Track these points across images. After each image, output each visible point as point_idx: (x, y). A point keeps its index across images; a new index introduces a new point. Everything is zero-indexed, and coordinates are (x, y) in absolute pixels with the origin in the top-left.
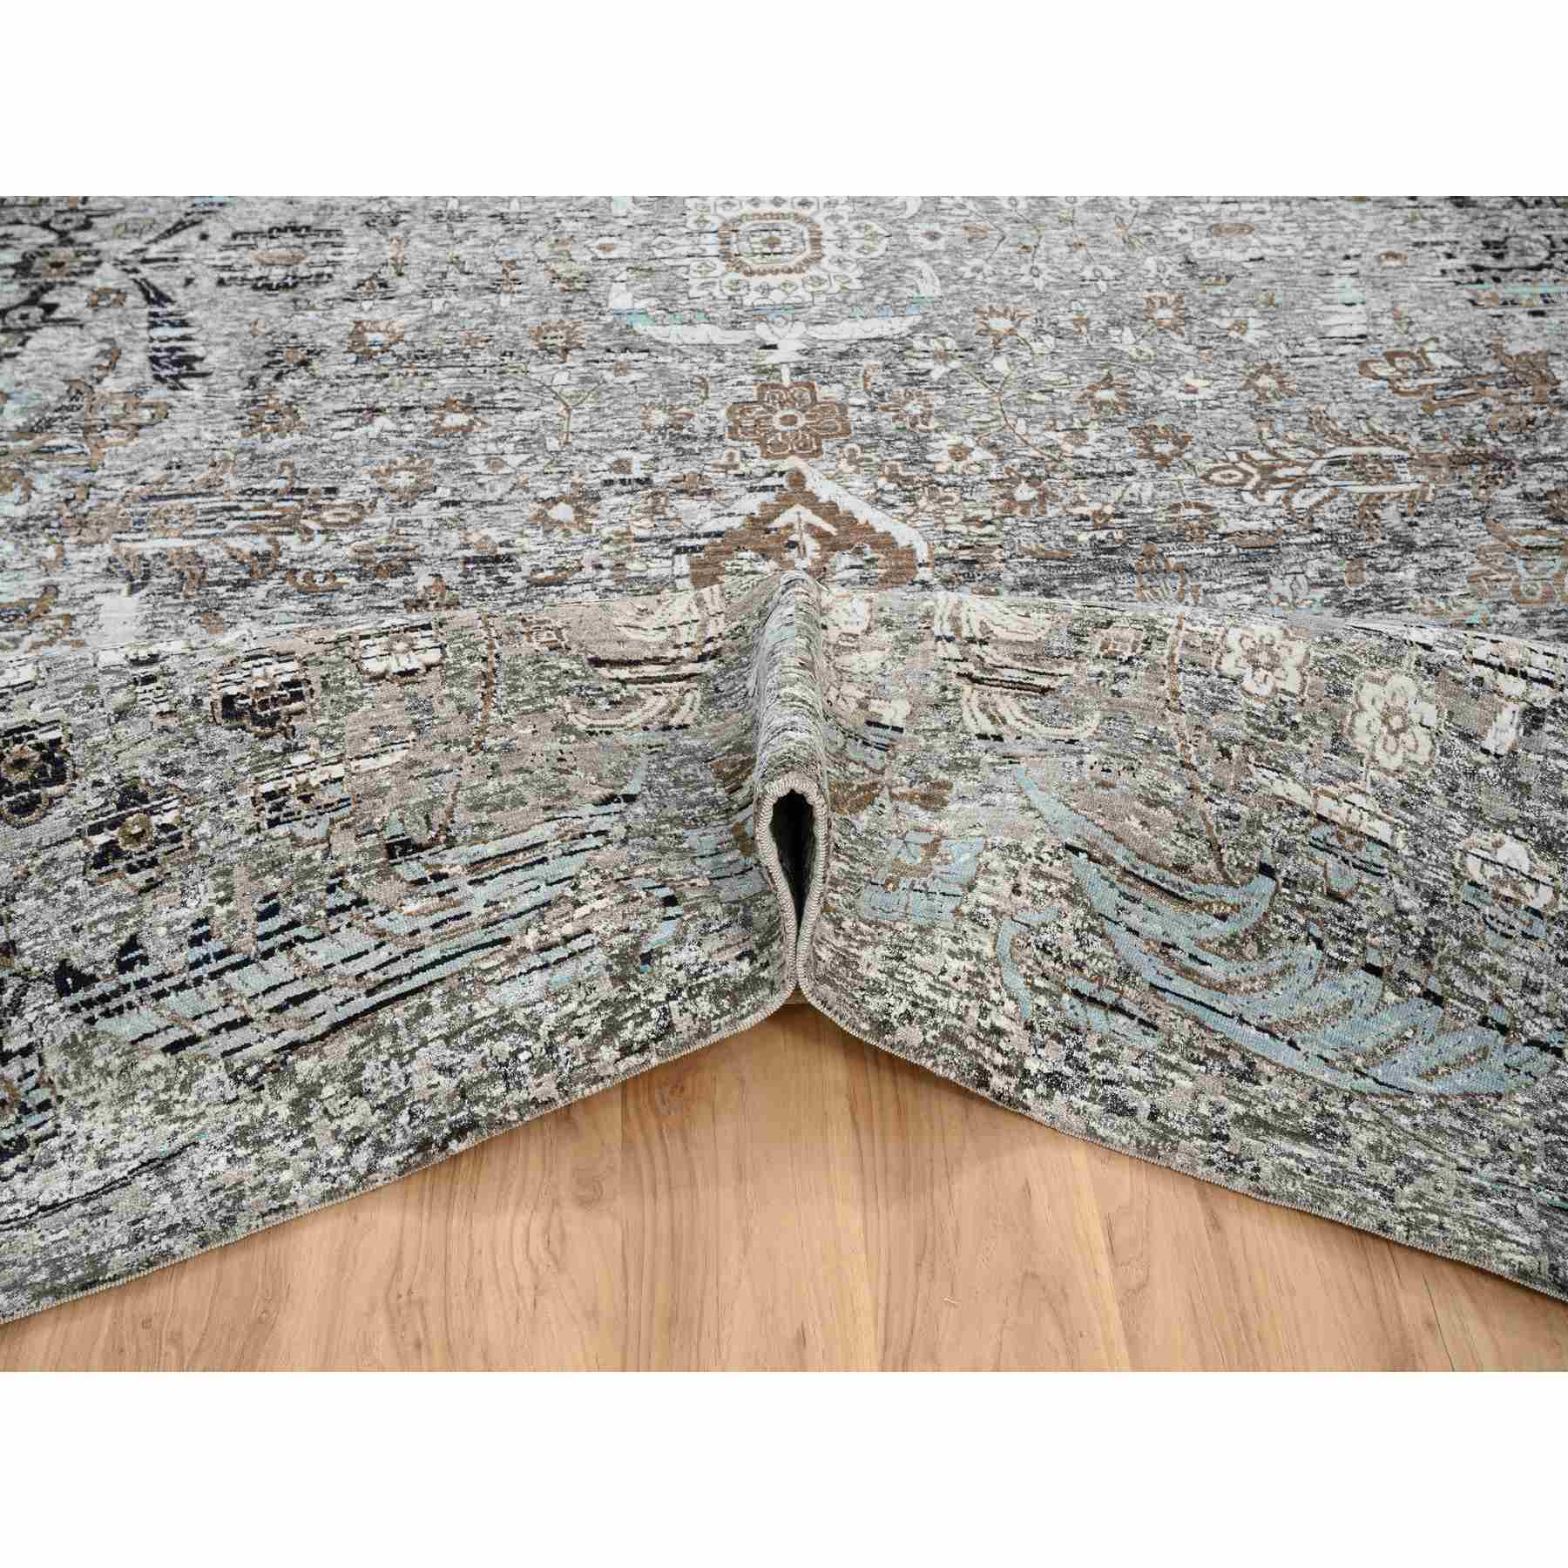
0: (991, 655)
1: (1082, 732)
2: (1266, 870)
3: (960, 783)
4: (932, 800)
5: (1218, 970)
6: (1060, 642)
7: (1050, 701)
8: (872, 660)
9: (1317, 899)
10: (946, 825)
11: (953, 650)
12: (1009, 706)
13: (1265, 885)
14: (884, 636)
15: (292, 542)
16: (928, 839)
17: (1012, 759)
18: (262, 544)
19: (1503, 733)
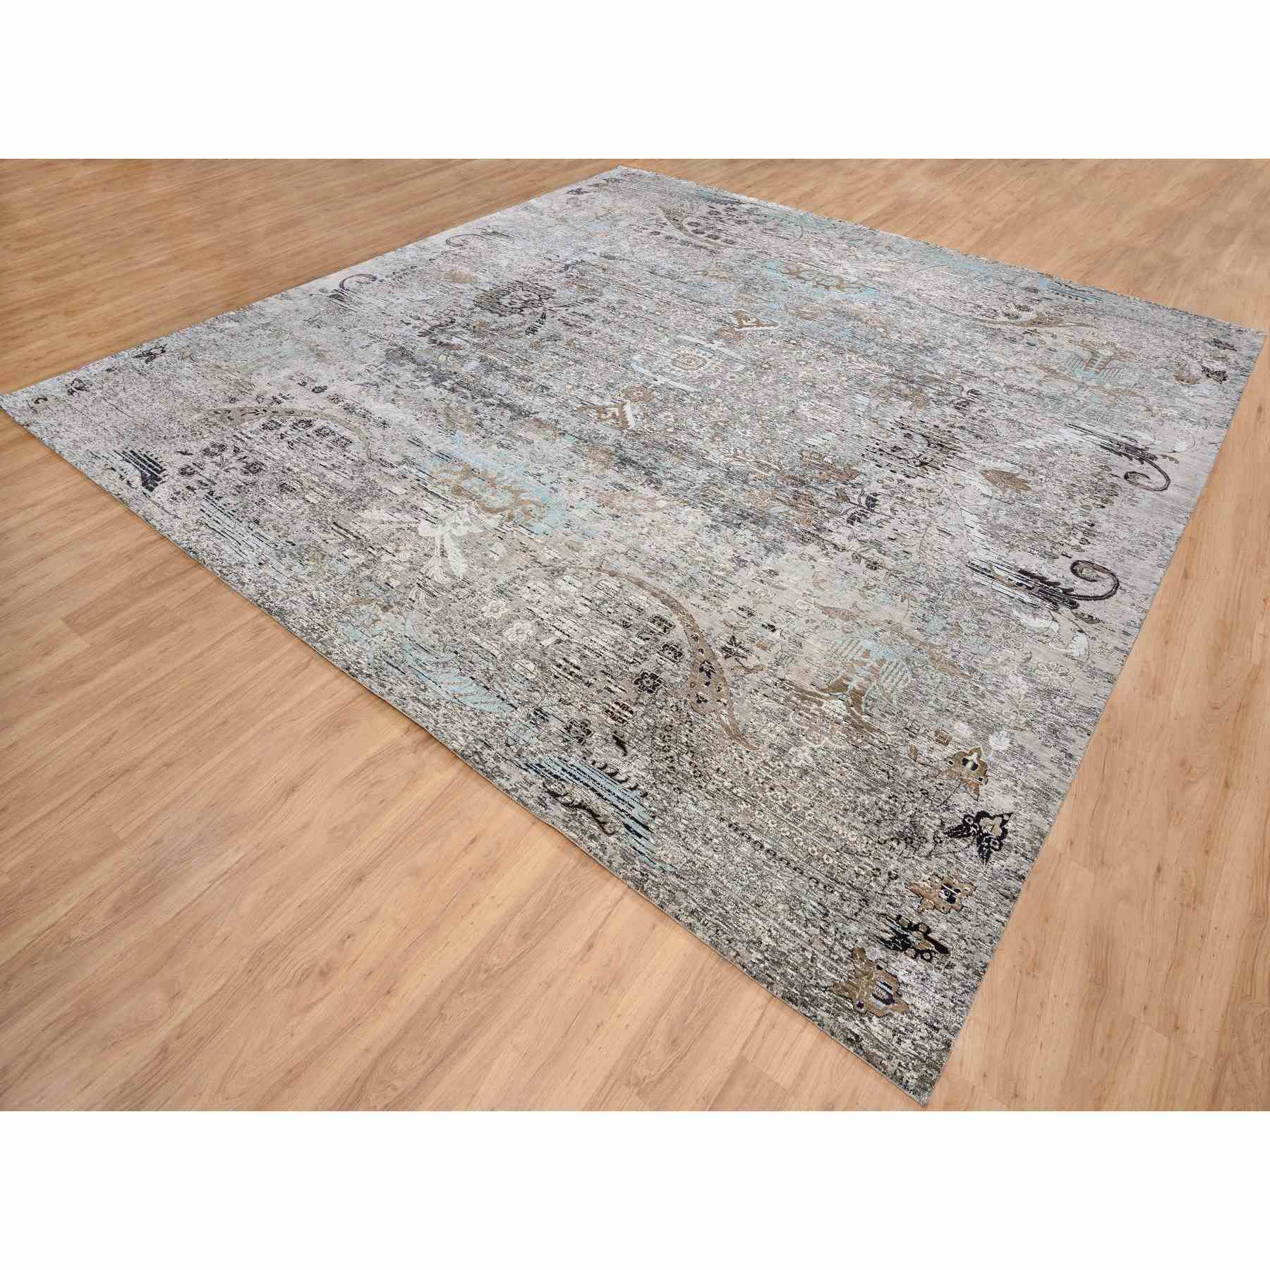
0: (429, 582)
1: (433, 610)
2: (456, 652)
3: (396, 608)
4: (385, 609)
5: (428, 668)
6: (449, 587)
7: (433, 599)
8: (400, 568)
9: (466, 661)
10: (383, 617)
11: (421, 577)
12: (423, 595)
13: (454, 655)
14: (408, 565)
15: (514, 368)
16: (375, 618)
17: (412, 608)
18: (509, 365)
19: (548, 642)
